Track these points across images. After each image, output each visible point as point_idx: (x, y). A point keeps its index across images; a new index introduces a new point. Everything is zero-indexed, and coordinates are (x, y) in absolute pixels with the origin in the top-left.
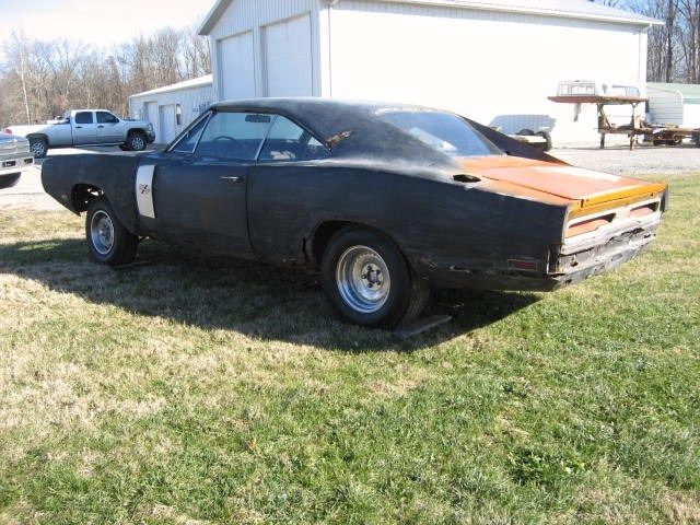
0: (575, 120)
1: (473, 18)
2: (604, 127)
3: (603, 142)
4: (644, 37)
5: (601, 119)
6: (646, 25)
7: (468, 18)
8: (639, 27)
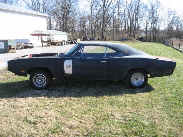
0: (38, 40)
1: (16, 14)
2: (42, 41)
3: (42, 45)
4: (46, 19)
5: (41, 40)
6: (47, 16)
7: (15, 14)
8: (45, 17)
